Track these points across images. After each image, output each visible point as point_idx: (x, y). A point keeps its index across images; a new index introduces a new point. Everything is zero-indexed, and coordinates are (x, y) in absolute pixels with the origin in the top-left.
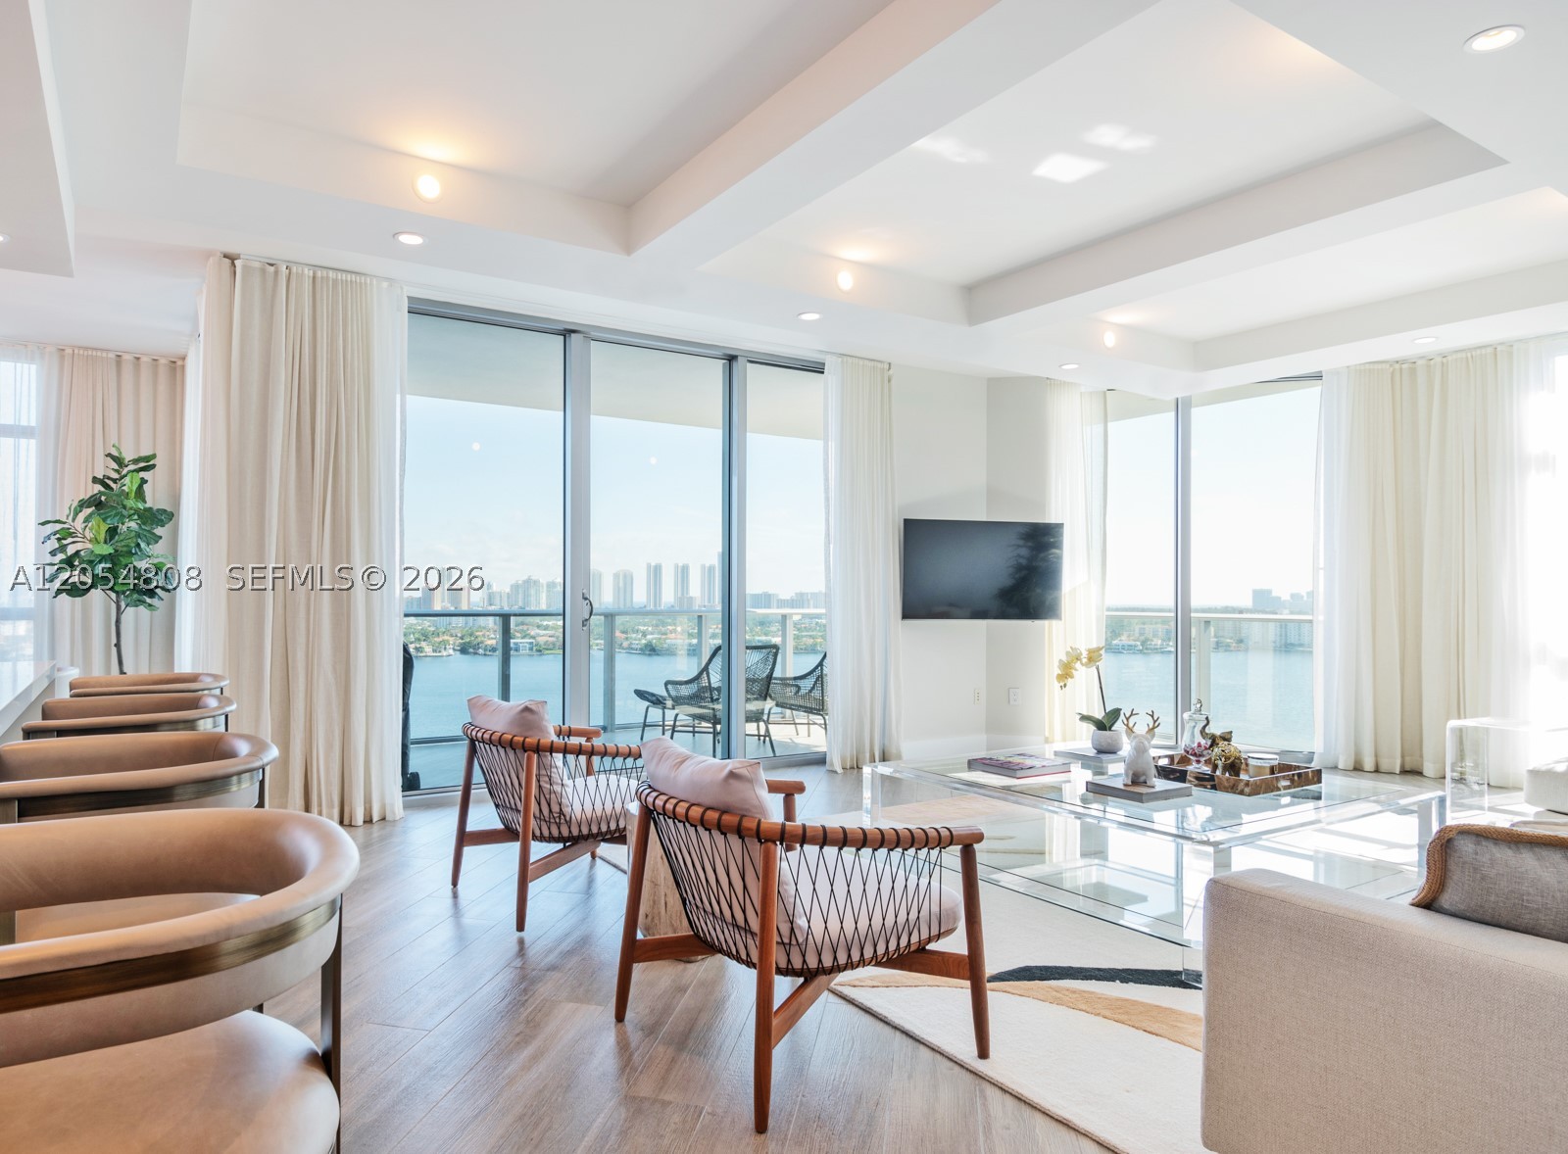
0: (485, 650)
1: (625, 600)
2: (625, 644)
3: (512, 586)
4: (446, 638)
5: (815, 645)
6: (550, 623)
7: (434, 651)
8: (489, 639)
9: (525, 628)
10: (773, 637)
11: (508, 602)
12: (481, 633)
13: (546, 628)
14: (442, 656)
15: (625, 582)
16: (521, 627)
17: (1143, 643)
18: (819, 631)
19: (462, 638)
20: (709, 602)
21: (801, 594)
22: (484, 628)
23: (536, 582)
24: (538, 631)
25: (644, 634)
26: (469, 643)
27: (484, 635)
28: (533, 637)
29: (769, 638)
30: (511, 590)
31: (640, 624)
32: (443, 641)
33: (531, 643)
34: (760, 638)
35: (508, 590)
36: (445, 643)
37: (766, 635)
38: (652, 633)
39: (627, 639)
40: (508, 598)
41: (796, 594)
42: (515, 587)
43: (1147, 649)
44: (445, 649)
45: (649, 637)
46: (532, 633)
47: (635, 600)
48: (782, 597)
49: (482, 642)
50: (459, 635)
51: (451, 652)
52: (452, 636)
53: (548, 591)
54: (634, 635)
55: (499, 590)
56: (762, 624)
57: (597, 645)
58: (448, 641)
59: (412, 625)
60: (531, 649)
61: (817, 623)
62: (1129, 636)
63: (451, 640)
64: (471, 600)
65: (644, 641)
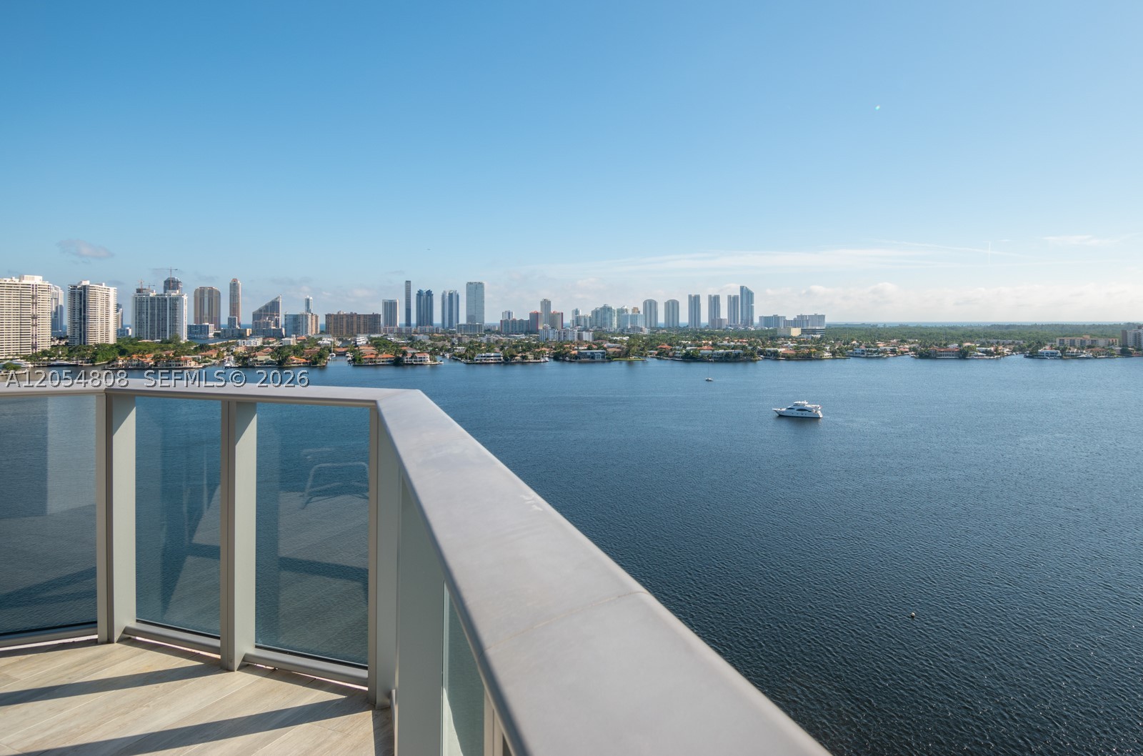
0: (570, 358)
1: (673, 321)
2: (671, 354)
3: (592, 312)
4: (543, 349)
5: (810, 353)
6: (618, 338)
7: (535, 358)
8: (574, 350)
9: (600, 341)
10: (779, 348)
11: (590, 324)
12: (568, 346)
13: (615, 342)
14: (541, 362)
15: (672, 306)
16: (597, 342)
17: (1063, 351)
18: (814, 344)
19: (555, 349)
20: (734, 322)
21: (802, 317)
22: (571, 342)
23: (609, 309)
24: (609, 344)
25: (685, 347)
26: (559, 352)
27: (570, 348)
28: (605, 349)
29: (775, 349)
30: (592, 315)
31: (682, 339)
32: (541, 351)
33: (603, 353)
34: (769, 349)
35: (590, 315)
36: (543, 353)
37: (774, 347)
38: (691, 346)
39: (671, 350)
40: (590, 320)
41: (798, 316)
42: (596, 313)
43: (1065, 356)
44: (543, 357)
45: (688, 348)
46: (605, 346)
47: (680, 321)
48: (787, 319)
49: (569, 352)
50: (554, 347)
51: (547, 359)
52: (548, 347)
53: (618, 315)
54: (677, 347)
55: (583, 315)
56: (772, 338)
57: (651, 354)
58: (545, 351)
59: (522, 339)
60: (603, 357)
61: (812, 338)
62: (1051, 346)
63: (547, 351)
64: (564, 322)
65: (684, 352)
